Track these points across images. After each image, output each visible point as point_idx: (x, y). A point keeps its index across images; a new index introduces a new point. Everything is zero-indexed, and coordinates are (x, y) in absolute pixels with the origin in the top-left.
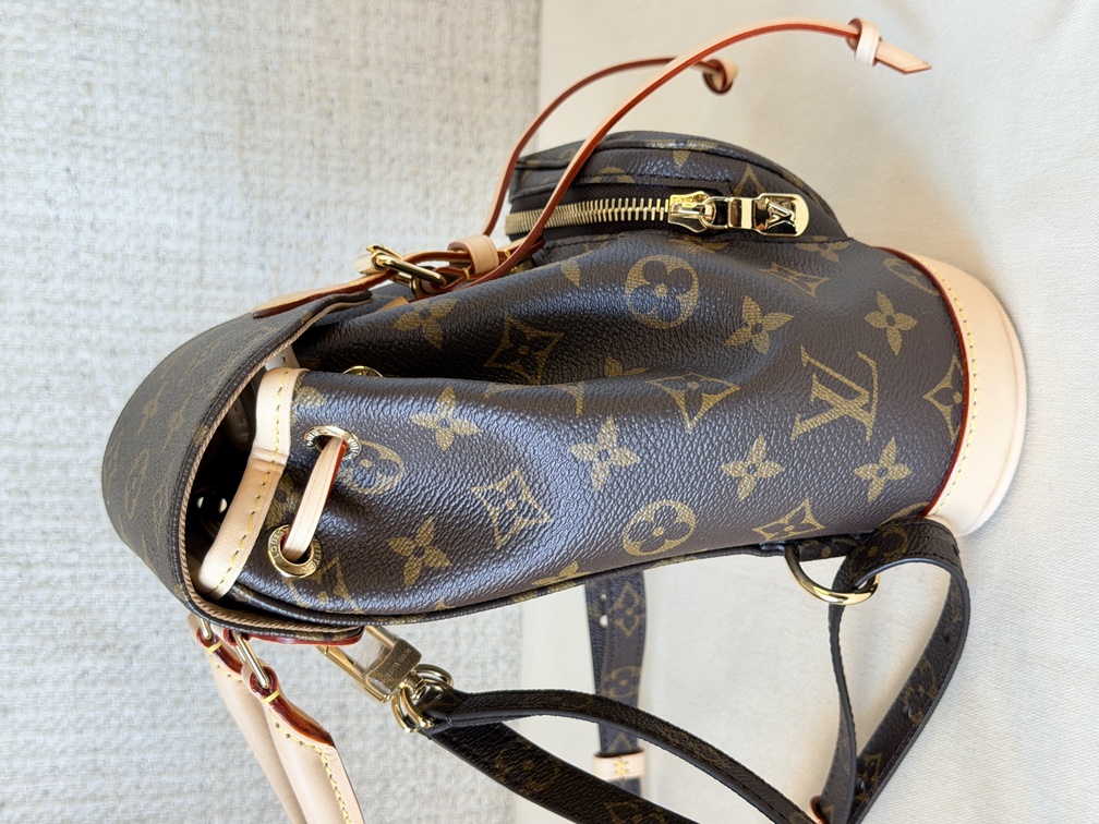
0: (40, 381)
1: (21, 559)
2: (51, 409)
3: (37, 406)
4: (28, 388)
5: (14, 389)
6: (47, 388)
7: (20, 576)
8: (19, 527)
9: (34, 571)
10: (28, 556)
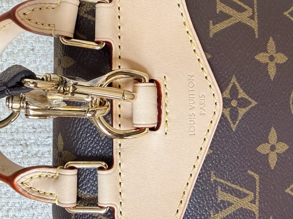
0: (29, 47)
1: (22, 142)
2: (35, 62)
3: (27, 59)
4: (23, 50)
5: (16, 51)
6: (32, 50)
7: (22, 151)
8: (21, 125)
9: (29, 148)
10: (25, 140)
